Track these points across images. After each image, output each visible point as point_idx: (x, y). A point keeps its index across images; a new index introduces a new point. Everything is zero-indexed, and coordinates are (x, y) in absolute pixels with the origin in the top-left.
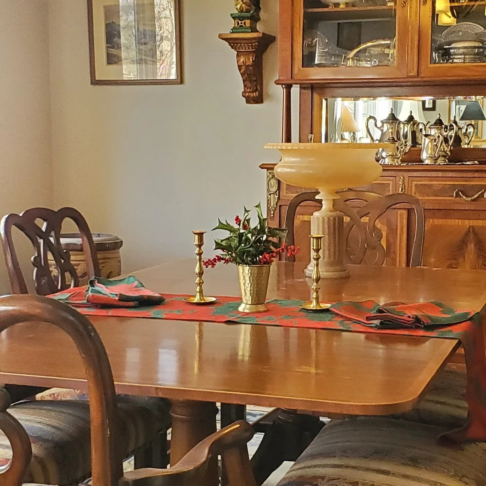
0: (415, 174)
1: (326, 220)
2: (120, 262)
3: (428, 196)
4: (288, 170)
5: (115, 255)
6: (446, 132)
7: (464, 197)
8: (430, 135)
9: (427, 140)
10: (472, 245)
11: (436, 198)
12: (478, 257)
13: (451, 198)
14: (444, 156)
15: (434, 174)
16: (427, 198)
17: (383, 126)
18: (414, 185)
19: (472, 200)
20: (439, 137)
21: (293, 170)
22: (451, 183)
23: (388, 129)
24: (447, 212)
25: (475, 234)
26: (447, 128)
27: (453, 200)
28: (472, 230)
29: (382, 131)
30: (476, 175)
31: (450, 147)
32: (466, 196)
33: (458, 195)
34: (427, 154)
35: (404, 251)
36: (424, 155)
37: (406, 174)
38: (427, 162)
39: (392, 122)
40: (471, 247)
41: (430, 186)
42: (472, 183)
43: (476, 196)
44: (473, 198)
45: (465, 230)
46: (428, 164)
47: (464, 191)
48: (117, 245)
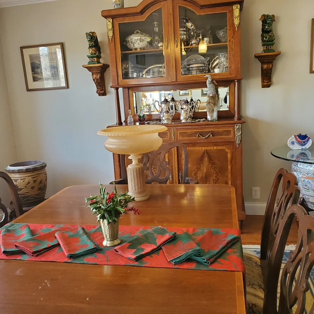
0: (179, 127)
3: (185, 137)
6: (190, 106)
7: (202, 137)
8: (183, 108)
9: (183, 111)
10: (206, 158)
11: (189, 138)
12: (210, 163)
13: (195, 138)
14: (190, 117)
15: (187, 127)
16: (185, 138)
17: (162, 105)
18: (178, 132)
19: (205, 138)
20: (188, 109)
22: (195, 131)
23: (164, 107)
24: (194, 144)
25: (207, 153)
26: (191, 104)
27: (197, 139)
28: (207, 152)
29: (162, 107)
30: (207, 127)
31: (192, 113)
32: (203, 137)
33: (199, 136)
34: (183, 117)
35: (176, 162)
36: (182, 118)
37: (175, 128)
38: (183, 121)
39: (166, 103)
40: (206, 159)
41: (186, 133)
42: (204, 130)
43: (207, 136)
44: (206, 137)
45: (203, 152)
46: (184, 123)
47: (202, 134)
48: (43, 167)
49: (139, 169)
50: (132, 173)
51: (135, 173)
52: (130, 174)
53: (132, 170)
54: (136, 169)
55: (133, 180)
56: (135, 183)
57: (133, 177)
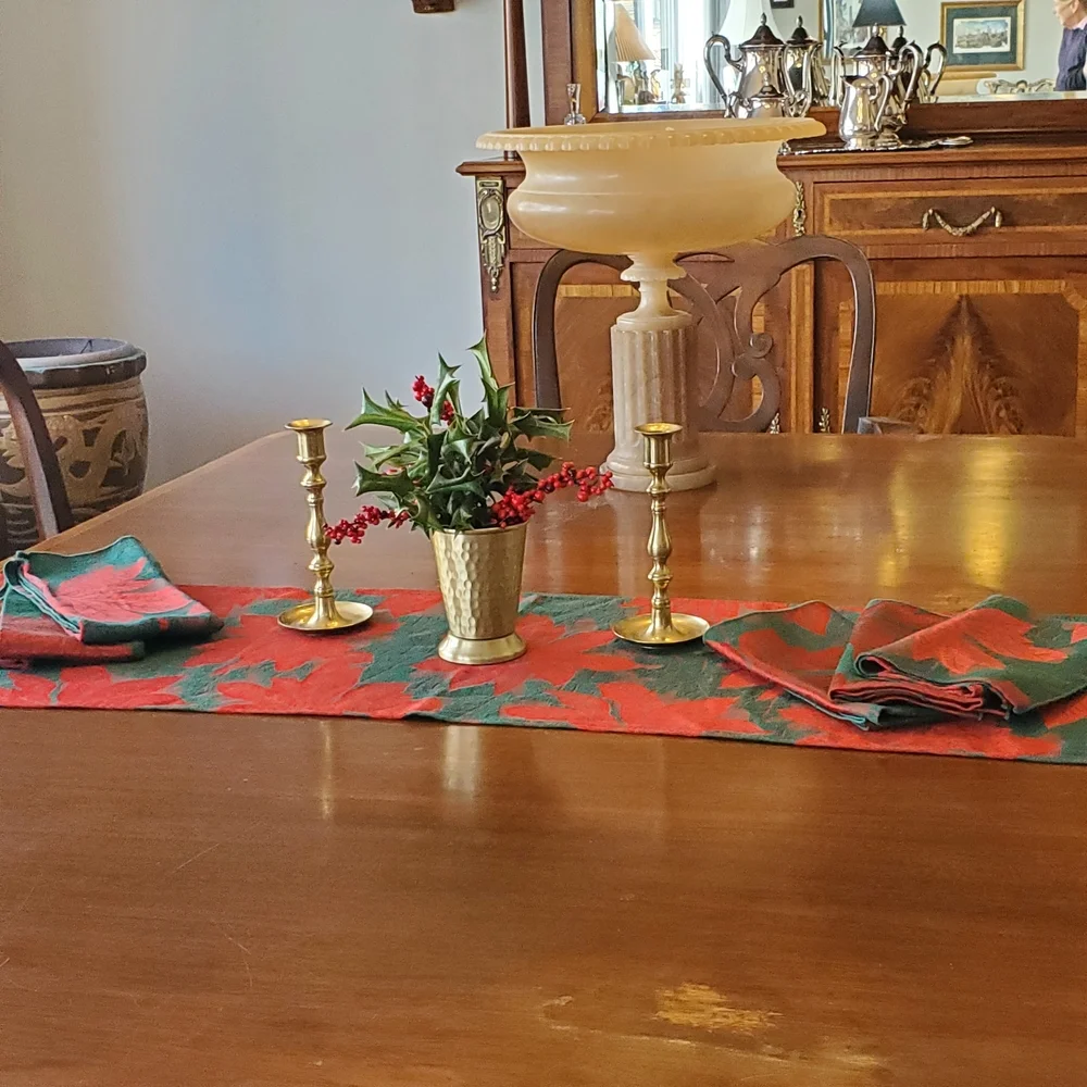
0: (831, 175)
1: (654, 338)
2: (143, 405)
3: (863, 228)
4: (546, 209)
5: (131, 391)
6: (894, 67)
7: (948, 228)
8: (857, 77)
9: (853, 91)
10: (967, 341)
11: (880, 232)
12: (981, 365)
13: (915, 231)
14: (890, 127)
15: (875, 174)
16: (860, 232)
17: (744, 58)
18: (827, 201)
19: (967, 235)
20: (881, 81)
21: (561, 209)
22: (917, 194)
23: (757, 65)
24: (903, 266)
25: (974, 314)
26: (897, 58)
27: (920, 235)
28: (969, 308)
29: (743, 70)
30: (976, 172)
31: (903, 105)
32: (952, 226)
33: (932, 224)
34: (855, 122)
35: (808, 360)
36: (848, 128)
37: (809, 177)
38: (853, 144)
39: (766, 50)
40: (965, 344)
41: (866, 204)
42: (966, 193)
43: (975, 225)
44: (969, 228)
45: (950, 306)
46: (859, 151)
47: (949, 212)
48: (131, 368)
49: (675, 332)
50: (640, 353)
51: (654, 354)
52: (627, 357)
53: (639, 339)
54: (660, 333)
55: (642, 389)
56: (649, 401)
57: (640, 373)
